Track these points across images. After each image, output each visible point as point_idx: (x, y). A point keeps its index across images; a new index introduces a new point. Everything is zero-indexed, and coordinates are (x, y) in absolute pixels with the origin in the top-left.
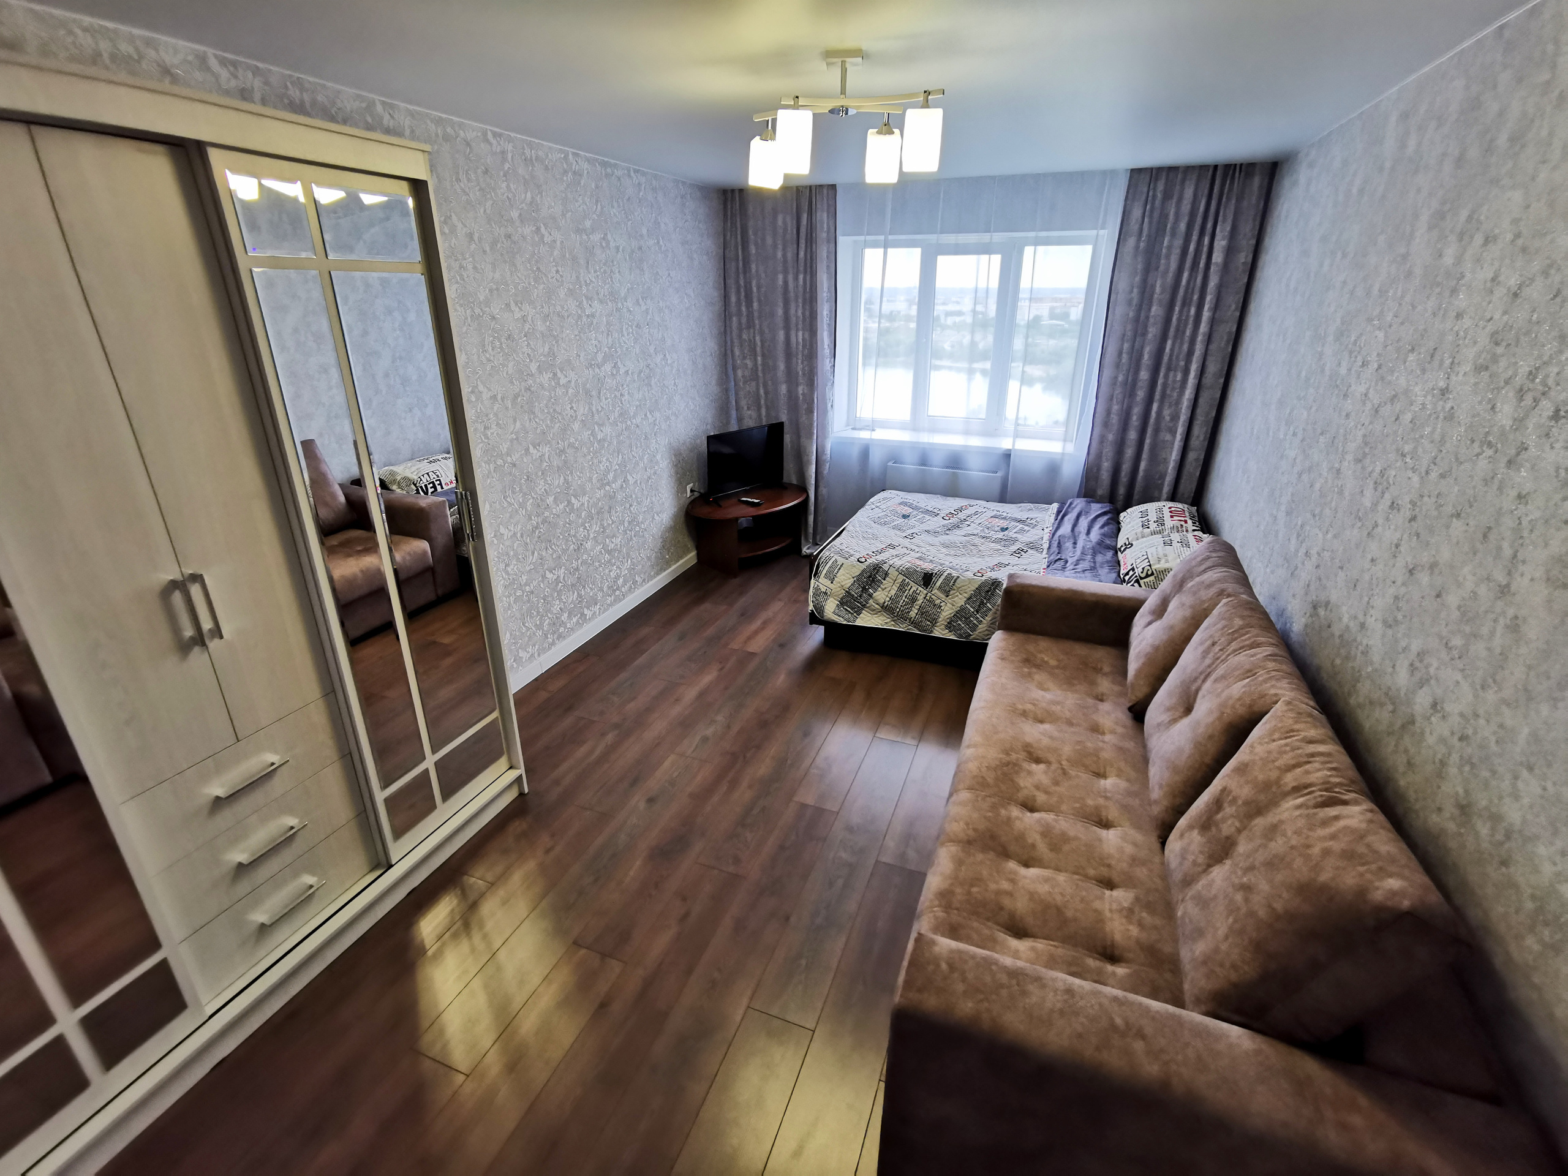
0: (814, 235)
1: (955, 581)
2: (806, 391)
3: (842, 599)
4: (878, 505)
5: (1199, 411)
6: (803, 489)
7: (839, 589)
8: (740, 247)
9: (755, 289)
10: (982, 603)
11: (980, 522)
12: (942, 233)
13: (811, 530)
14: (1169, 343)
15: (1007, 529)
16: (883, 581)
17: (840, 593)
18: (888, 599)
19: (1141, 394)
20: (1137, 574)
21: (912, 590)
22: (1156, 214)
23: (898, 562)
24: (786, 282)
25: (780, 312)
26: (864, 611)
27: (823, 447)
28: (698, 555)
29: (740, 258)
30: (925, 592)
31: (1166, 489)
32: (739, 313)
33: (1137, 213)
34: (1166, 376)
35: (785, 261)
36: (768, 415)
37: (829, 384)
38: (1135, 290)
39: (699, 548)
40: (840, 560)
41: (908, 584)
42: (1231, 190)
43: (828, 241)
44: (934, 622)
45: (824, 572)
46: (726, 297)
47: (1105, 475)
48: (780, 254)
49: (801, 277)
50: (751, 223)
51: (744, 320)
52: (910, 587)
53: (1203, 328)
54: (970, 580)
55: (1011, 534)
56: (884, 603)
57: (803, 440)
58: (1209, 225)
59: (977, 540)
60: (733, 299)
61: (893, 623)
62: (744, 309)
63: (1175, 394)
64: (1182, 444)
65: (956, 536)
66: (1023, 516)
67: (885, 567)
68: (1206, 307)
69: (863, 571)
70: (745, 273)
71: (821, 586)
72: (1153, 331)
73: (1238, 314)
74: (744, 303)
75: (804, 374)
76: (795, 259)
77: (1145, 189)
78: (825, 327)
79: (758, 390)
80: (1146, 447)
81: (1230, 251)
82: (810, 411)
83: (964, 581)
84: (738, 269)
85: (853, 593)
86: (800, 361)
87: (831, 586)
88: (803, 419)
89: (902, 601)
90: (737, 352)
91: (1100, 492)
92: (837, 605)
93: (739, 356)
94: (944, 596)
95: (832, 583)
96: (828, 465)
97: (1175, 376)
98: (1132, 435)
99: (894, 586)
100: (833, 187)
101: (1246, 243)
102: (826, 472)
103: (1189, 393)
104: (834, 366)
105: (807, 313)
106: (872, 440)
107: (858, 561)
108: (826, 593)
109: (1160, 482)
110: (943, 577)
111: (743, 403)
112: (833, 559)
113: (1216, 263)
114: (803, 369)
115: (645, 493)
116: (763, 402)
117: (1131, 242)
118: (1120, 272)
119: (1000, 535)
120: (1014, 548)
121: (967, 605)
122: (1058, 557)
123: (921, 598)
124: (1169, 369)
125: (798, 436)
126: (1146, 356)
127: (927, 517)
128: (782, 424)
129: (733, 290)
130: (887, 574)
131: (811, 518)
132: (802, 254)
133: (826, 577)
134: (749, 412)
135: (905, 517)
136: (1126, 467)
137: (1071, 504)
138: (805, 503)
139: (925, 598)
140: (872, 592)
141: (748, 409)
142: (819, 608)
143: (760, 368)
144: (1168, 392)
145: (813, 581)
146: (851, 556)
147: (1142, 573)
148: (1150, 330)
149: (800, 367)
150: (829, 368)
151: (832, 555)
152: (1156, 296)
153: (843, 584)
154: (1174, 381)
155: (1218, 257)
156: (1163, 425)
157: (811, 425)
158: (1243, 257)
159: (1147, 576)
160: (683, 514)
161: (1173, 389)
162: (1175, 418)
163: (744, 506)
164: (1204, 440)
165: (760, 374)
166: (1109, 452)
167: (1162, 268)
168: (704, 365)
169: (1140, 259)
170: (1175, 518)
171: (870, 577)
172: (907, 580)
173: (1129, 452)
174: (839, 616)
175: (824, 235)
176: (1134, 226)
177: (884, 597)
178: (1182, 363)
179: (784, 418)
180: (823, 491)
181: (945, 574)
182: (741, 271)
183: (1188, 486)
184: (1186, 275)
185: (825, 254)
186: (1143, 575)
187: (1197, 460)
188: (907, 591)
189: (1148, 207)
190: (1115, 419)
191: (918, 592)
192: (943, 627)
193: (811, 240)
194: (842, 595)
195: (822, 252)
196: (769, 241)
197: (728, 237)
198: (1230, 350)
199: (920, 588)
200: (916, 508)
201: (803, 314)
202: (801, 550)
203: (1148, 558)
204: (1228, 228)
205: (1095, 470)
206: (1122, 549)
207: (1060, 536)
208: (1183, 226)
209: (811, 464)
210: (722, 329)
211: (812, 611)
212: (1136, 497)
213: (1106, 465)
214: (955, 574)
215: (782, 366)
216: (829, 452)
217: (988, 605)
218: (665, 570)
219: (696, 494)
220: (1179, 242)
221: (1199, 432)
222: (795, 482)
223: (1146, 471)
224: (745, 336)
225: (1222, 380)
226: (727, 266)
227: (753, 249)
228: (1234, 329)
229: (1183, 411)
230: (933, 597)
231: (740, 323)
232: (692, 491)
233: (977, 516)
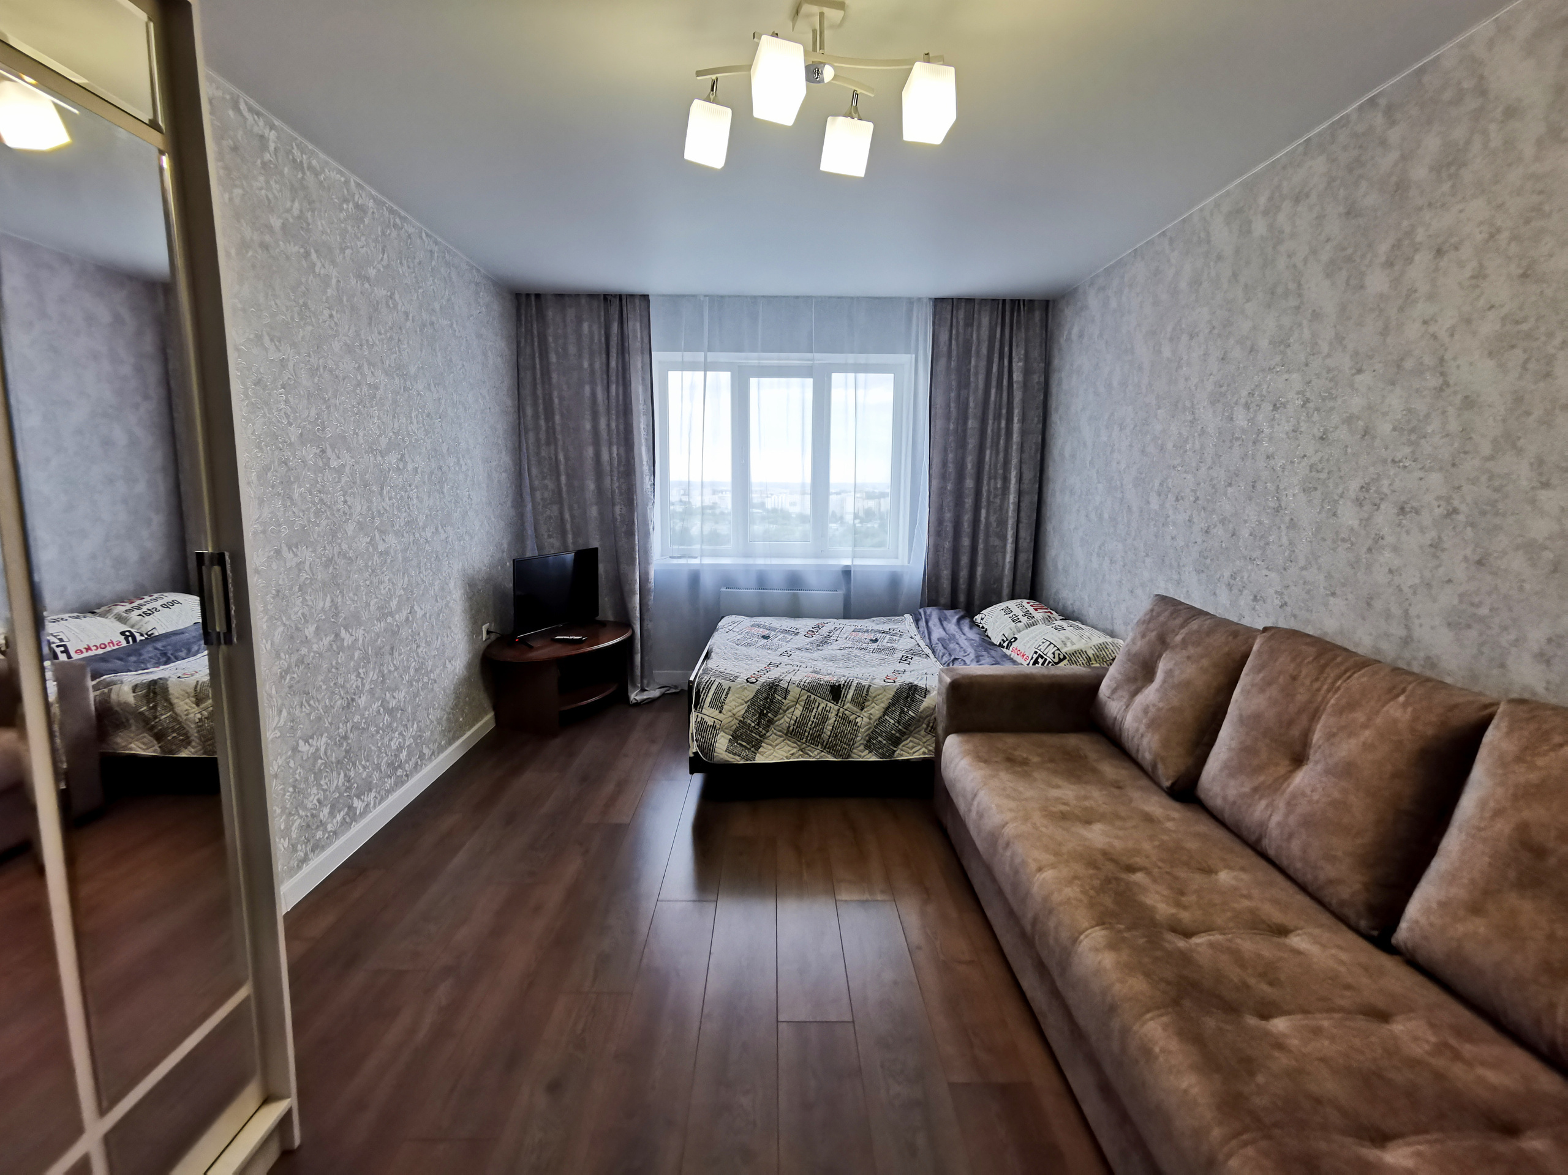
0: (627, 344)
1: (868, 691)
2: (623, 512)
3: (735, 732)
4: (730, 628)
5: (1023, 514)
6: (627, 624)
7: (731, 719)
8: (537, 355)
9: (556, 401)
10: (902, 712)
11: (845, 636)
12: (764, 351)
13: (638, 672)
14: (988, 452)
15: (876, 640)
16: (783, 701)
17: (733, 723)
18: (793, 722)
19: (969, 502)
20: (1049, 659)
21: (820, 708)
22: (961, 339)
23: (796, 679)
24: (594, 395)
25: (588, 426)
26: (763, 744)
27: (647, 574)
28: (497, 718)
29: (538, 366)
30: (836, 708)
31: (1006, 591)
32: (537, 428)
33: (944, 337)
34: (989, 484)
35: (592, 372)
36: (574, 543)
37: (650, 504)
38: (952, 405)
39: (495, 708)
40: (726, 684)
41: (815, 701)
42: (1019, 322)
43: (642, 353)
44: (851, 744)
45: (708, 700)
46: (520, 409)
47: (946, 584)
48: (586, 365)
49: (613, 387)
50: (550, 331)
51: (543, 436)
52: (817, 704)
53: (1016, 437)
54: (884, 689)
55: (884, 642)
56: (789, 727)
57: (624, 567)
58: (1007, 349)
59: (855, 652)
60: (529, 411)
61: (801, 753)
62: (542, 422)
63: (998, 501)
64: (1014, 546)
65: (832, 650)
66: (886, 627)
67: (784, 684)
68: (1016, 419)
69: (758, 691)
70: (543, 383)
71: (706, 718)
72: (972, 443)
73: (1040, 426)
74: (543, 417)
75: (621, 494)
76: (604, 368)
77: (949, 317)
78: (643, 441)
79: (561, 514)
80: (981, 553)
81: (1027, 372)
82: (630, 534)
83: (877, 689)
84: (534, 379)
85: (749, 721)
86: (615, 478)
87: (721, 716)
88: (623, 542)
89: (810, 723)
90: (534, 471)
91: (943, 601)
92: (730, 740)
93: (536, 476)
94: (858, 710)
95: (720, 712)
97: (996, 483)
98: (966, 542)
99: (798, 705)
100: (645, 298)
101: (1038, 366)
102: (651, 603)
103: (1012, 498)
104: (654, 484)
105: (622, 427)
106: (702, 565)
107: (748, 681)
108: (714, 727)
109: (995, 586)
110: (853, 688)
111: (543, 530)
112: (716, 683)
113: (1017, 382)
114: (619, 487)
115: (436, 630)
116: (568, 526)
117: (942, 362)
118: (936, 389)
119: (875, 646)
120: (898, 655)
121: (886, 717)
122: (953, 658)
123: (832, 717)
124: (990, 478)
125: (616, 561)
126: (969, 466)
127: (789, 637)
128: (596, 549)
129: (529, 402)
130: (787, 692)
131: (638, 658)
132: (613, 364)
133: (712, 705)
134: (551, 540)
135: (764, 637)
136: (964, 574)
137: (925, 613)
138: (631, 640)
139: (837, 715)
140: (772, 717)
141: (550, 536)
142: (707, 748)
143: (564, 489)
144: (991, 499)
145: (693, 715)
146: (737, 677)
147: (1054, 658)
148: (970, 441)
149: (612, 483)
150: (649, 487)
151: (713, 679)
152: (970, 410)
153: (734, 711)
154: (996, 488)
155: (1017, 376)
156: (991, 529)
157: (633, 549)
158: (1037, 378)
159: (1061, 660)
160: (477, 661)
161: (996, 496)
162: (1002, 523)
163: (558, 646)
164: (1031, 541)
165: (565, 495)
166: (946, 558)
167: (973, 385)
168: (499, 481)
169: (953, 377)
170: (1039, 611)
171: (766, 698)
172: (813, 696)
173: (965, 560)
174: (735, 754)
175: (638, 344)
176: (944, 349)
177: (788, 720)
178: (1001, 471)
179: (595, 543)
180: (649, 625)
181: (854, 684)
182: (539, 381)
183: (1024, 585)
184: (993, 391)
185: (639, 365)
186: (1056, 660)
187: (1027, 561)
188: (815, 710)
189: (954, 332)
190: (949, 527)
191: (828, 708)
192: (862, 747)
193: (623, 350)
194: (735, 727)
195: (636, 363)
196: (572, 349)
197: (522, 344)
198: (1039, 458)
199: (830, 704)
200: (774, 629)
201: (617, 426)
202: (628, 698)
203: (1051, 643)
204: (1023, 352)
205: (933, 579)
206: (1005, 644)
207: (938, 640)
208: (984, 351)
209: (634, 593)
210: (517, 445)
211: (696, 753)
212: (977, 602)
213: (946, 573)
214: (865, 683)
215: (591, 486)
216: (653, 581)
217: (910, 712)
218: (458, 738)
219: (493, 637)
220: (983, 364)
221: (1026, 535)
222: (611, 618)
223: (984, 575)
224: (543, 454)
225: (1037, 486)
226: (522, 374)
227: (553, 358)
228: (1040, 440)
229: (1010, 514)
230: (846, 712)
231: (538, 440)
232: (488, 632)
233: (839, 631)
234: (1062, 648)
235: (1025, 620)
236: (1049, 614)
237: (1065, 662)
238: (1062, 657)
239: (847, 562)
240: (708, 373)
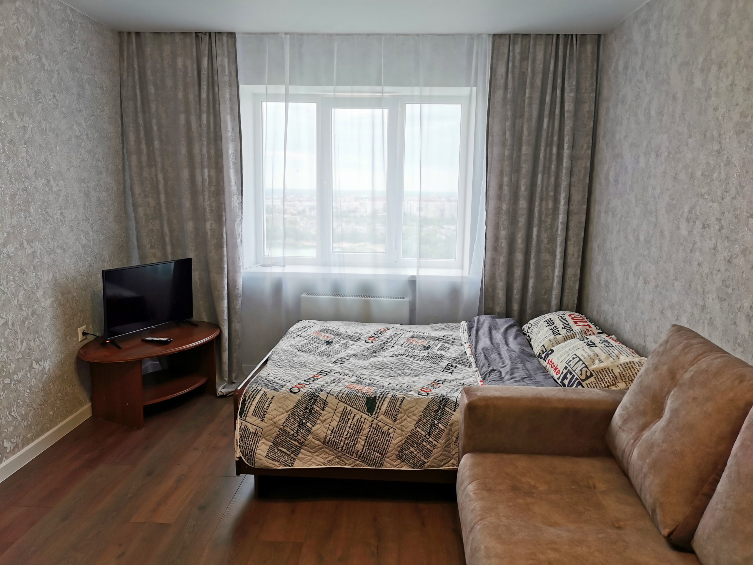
0: (216, 78)
1: (401, 404)
2: (214, 226)
3: (275, 438)
4: (299, 333)
5: (571, 233)
6: (216, 325)
7: (271, 427)
8: (138, 87)
9: (155, 128)
10: (433, 424)
11: (402, 342)
12: (338, 84)
13: (226, 368)
14: (540, 176)
15: (429, 347)
16: (321, 412)
17: (273, 431)
18: (329, 432)
19: (522, 221)
20: (576, 376)
21: (355, 419)
22: (517, 71)
23: (336, 389)
24: (188, 123)
25: (184, 151)
26: (302, 451)
27: (235, 282)
28: (93, 407)
29: (139, 97)
30: (371, 419)
31: (554, 302)
32: (139, 152)
33: (501, 70)
34: (540, 205)
35: (187, 103)
36: (173, 253)
37: (238, 220)
38: (508, 133)
39: (92, 400)
40: (270, 393)
41: (351, 412)
42: (571, 54)
43: (230, 86)
44: (383, 453)
45: (252, 408)
46: (123, 134)
47: (501, 294)
48: (180, 95)
49: (204, 116)
50: (149, 65)
51: (144, 158)
52: (353, 415)
53: (566, 162)
54: (417, 401)
55: (436, 351)
56: (326, 437)
57: (214, 276)
58: (559, 81)
59: (407, 360)
60: (132, 137)
61: (338, 460)
62: (144, 147)
63: (549, 220)
64: (562, 261)
65: (385, 357)
66: (441, 334)
67: (323, 395)
68: (566, 146)
69: (299, 402)
70: (144, 112)
71: (249, 426)
72: (526, 167)
73: (589, 152)
74: (144, 142)
75: (211, 211)
76: (197, 99)
77: (506, 51)
78: (231, 165)
79: (162, 227)
80: (532, 267)
81: (578, 102)
82: (220, 246)
83: (410, 402)
84: (136, 108)
85: (288, 430)
86: (207, 197)
87: (262, 424)
88: (213, 254)
89: (346, 433)
90: (137, 190)
91: (498, 309)
92: (271, 448)
93: (140, 194)
94: (391, 422)
95: (262, 420)
96: (240, 300)
97: (547, 204)
98: (519, 257)
99: (335, 417)
100: (232, 35)
101: (589, 96)
102: (238, 307)
103: (561, 218)
104: (242, 203)
105: (212, 152)
106: (284, 273)
107: (291, 391)
108: (256, 434)
109: (546, 297)
110: (387, 400)
111: (146, 241)
112: (262, 392)
113: (568, 111)
114: (210, 205)
116: (167, 239)
117: (500, 93)
118: (493, 118)
119: (425, 353)
120: (444, 364)
121: (418, 429)
122: (491, 368)
123: (366, 426)
124: (541, 200)
125: (207, 269)
126: (523, 188)
127: (351, 342)
128: (191, 259)
129: (131, 129)
130: (325, 403)
131: (225, 356)
132: (204, 95)
133: (255, 413)
134: (153, 251)
135: (328, 343)
136: (517, 286)
137: (478, 321)
138: (219, 338)
139: (371, 426)
140: (310, 426)
141: (152, 247)
142: (249, 453)
143: (163, 205)
144: (543, 219)
145: (238, 421)
146: (282, 386)
147: (581, 374)
148: (523, 166)
149: (207, 202)
150: (237, 204)
151: (259, 388)
152: (524, 138)
153: (275, 420)
154: (547, 209)
155: (569, 106)
156: (542, 246)
157: (221, 259)
158: (588, 107)
159: (587, 378)
160: (73, 360)
161: (547, 216)
162: (552, 240)
163: (149, 346)
164: (578, 258)
165: (164, 212)
166: (501, 272)
167: (526, 115)
168: (99, 199)
169: (509, 107)
170: (579, 324)
171: (306, 408)
172: (349, 408)
173: (518, 272)
174: (274, 460)
175: (226, 78)
176: (501, 81)
177: (325, 430)
178: (552, 194)
179: (191, 254)
180: (237, 326)
181: (389, 396)
182: (139, 110)
183: (571, 298)
184: (546, 120)
185: (227, 96)
186: (583, 377)
187: (575, 275)
188: (350, 421)
189: (510, 65)
190: (504, 243)
191: (363, 419)
192: (394, 457)
193: (213, 84)
194: (275, 434)
195: (225, 94)
196: (169, 82)
197: (125, 77)
198: (587, 181)
199: (364, 416)
200: (336, 334)
201: (208, 151)
202: (215, 391)
203: (580, 360)
204: (574, 83)
205: (490, 290)
206: (543, 356)
207: (483, 349)
208: (538, 82)
209: (222, 299)
210: (120, 167)
211: (240, 458)
212: (529, 311)
213: (501, 285)
214: (399, 395)
215: (187, 204)
216: (240, 287)
217: (440, 425)
219: (90, 338)
220: (537, 95)
221: (574, 251)
222: (205, 320)
223: (534, 288)
224: (145, 174)
225: (585, 207)
226: (125, 104)
227: (152, 89)
228: (589, 164)
229: (559, 232)
230: (380, 424)
231: (140, 162)
232: (84, 334)
233: (397, 338)
234: (590, 365)
235: (563, 332)
236: (587, 327)
237: (592, 379)
238: (589, 374)
239: (412, 272)
240: (290, 104)
